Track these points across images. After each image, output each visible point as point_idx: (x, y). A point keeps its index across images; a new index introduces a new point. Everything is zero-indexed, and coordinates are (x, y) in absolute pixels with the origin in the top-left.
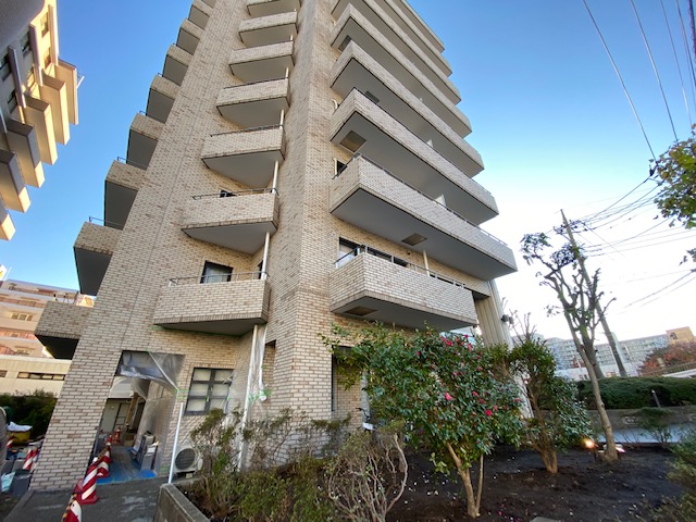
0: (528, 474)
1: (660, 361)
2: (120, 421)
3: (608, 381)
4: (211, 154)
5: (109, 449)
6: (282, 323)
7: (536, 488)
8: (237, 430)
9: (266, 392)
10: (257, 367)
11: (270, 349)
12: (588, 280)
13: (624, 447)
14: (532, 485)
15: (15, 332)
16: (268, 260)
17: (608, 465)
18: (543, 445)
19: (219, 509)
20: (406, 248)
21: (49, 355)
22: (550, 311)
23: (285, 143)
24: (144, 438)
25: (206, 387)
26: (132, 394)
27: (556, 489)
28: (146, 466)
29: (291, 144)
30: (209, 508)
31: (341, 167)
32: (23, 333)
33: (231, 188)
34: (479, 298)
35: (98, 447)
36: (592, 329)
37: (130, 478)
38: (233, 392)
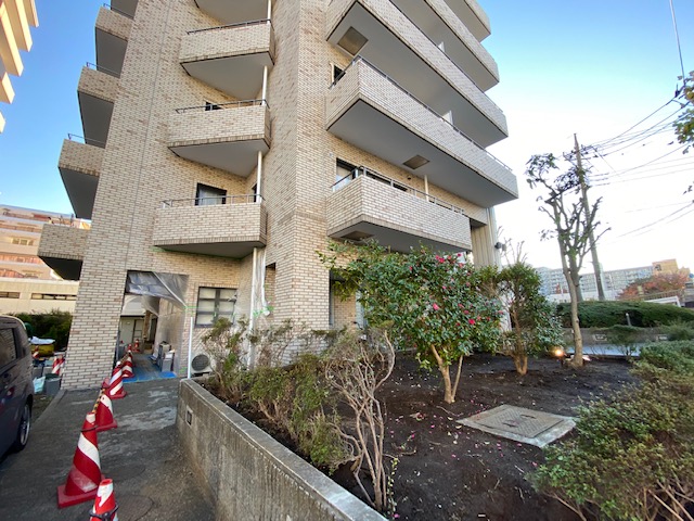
0: (500, 374)
1: (640, 288)
2: (137, 334)
3: (586, 304)
4: (191, 58)
5: (130, 356)
6: (281, 246)
7: (505, 384)
8: (243, 336)
9: (270, 308)
10: (259, 286)
11: (270, 272)
12: (587, 209)
13: (590, 357)
14: (502, 381)
15: (20, 257)
16: (262, 182)
17: (573, 370)
18: (518, 353)
19: (233, 396)
20: (407, 172)
21: (58, 277)
22: (544, 236)
23: (274, 42)
24: (161, 346)
25: (213, 303)
26: (144, 311)
27: (523, 385)
28: (166, 369)
29: (281, 44)
30: (224, 396)
31: (338, 74)
32: (28, 257)
33: (217, 99)
34: (475, 226)
35: (120, 354)
36: (581, 257)
37: (153, 378)
38: (238, 310)
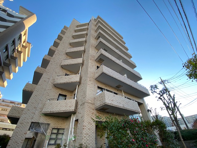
2: (28, 146)
4: (64, 65)
6: (80, 113)
10: (72, 128)
11: (76, 122)
12: (172, 98)
16: (77, 93)
20: (117, 89)
22: (162, 109)
23: (83, 61)
25: (55, 135)
26: (32, 137)
31: (98, 67)
32: (3, 115)
33: (68, 73)
34: (140, 104)
36: (176, 113)
38: (64, 137)
